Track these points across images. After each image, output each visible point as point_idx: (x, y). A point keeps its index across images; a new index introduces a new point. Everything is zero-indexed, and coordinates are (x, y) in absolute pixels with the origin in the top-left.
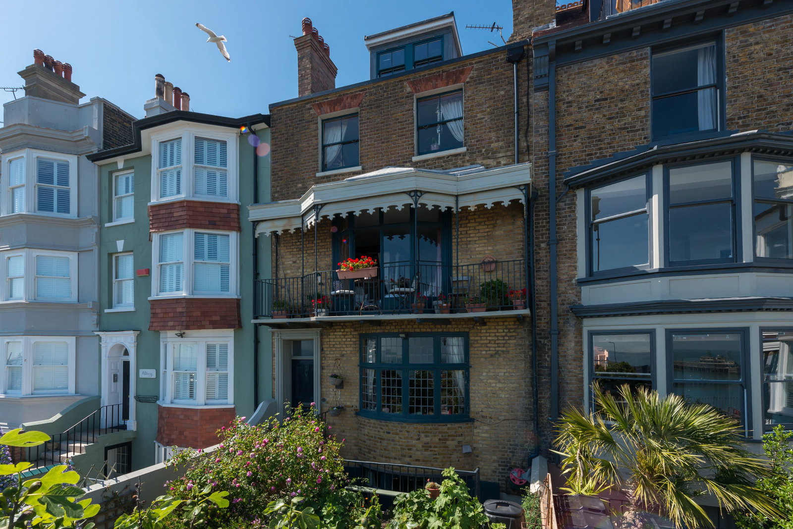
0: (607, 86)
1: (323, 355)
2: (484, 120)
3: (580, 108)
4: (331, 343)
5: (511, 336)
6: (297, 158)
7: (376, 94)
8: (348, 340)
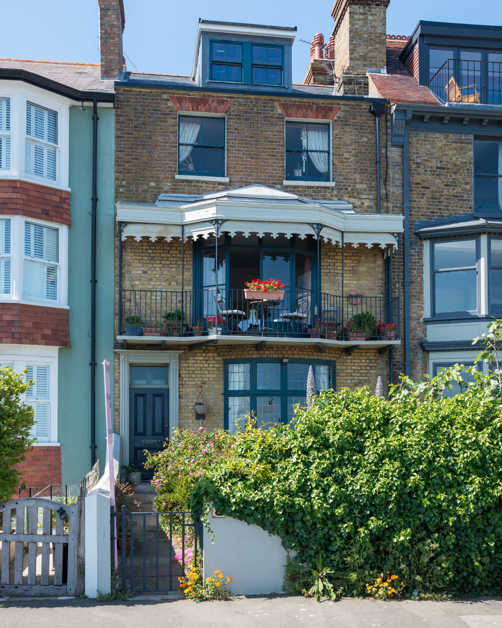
0: (445, 158)
1: (181, 382)
2: (350, 160)
3: (426, 171)
4: (190, 369)
5: (372, 366)
6: (150, 152)
7: (245, 105)
8: (210, 365)
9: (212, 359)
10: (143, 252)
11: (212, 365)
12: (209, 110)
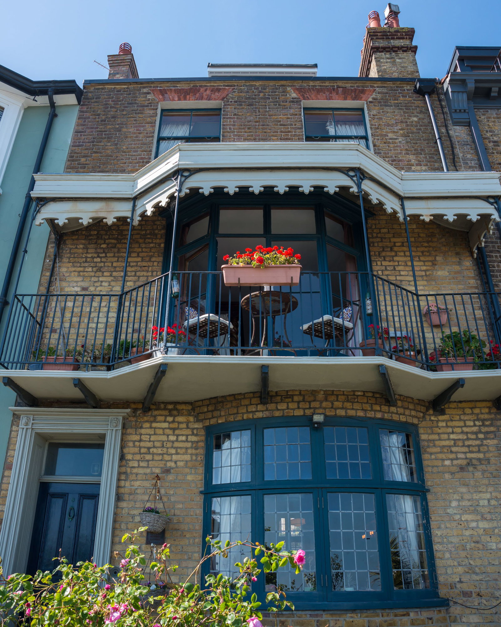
1: (123, 470)
2: (397, 141)
4: (142, 444)
5: (487, 433)
6: (116, 144)
8: (181, 438)
9: (184, 426)
10: (86, 262)
11: (184, 438)
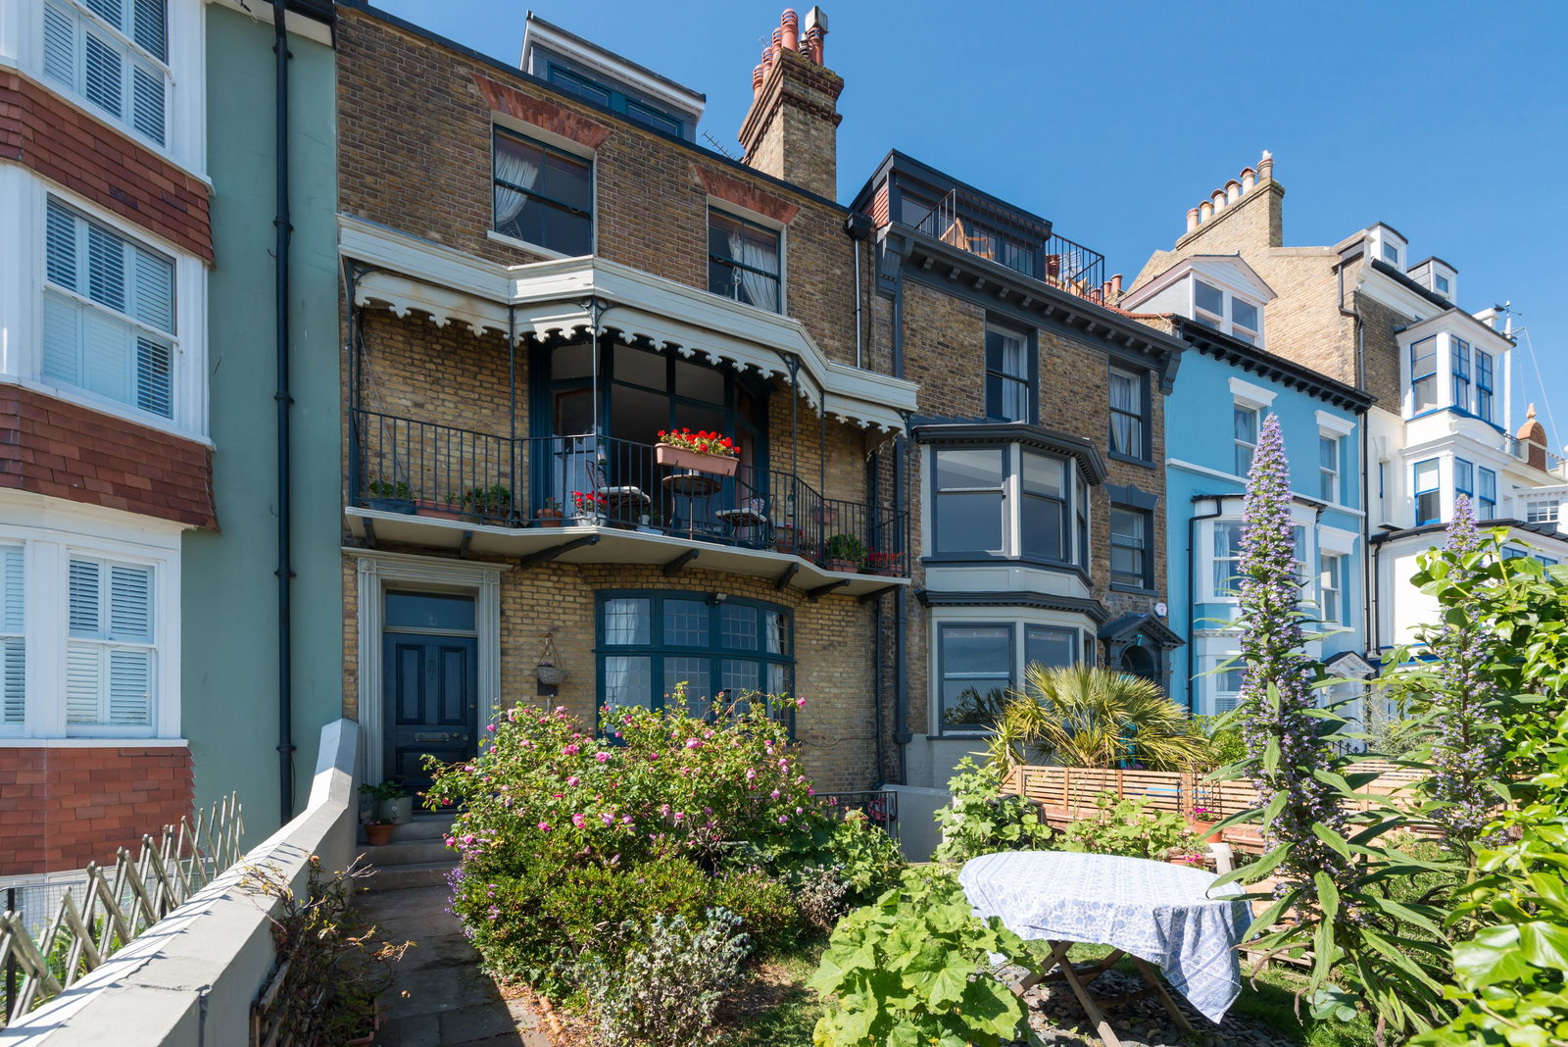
0: (949, 332)
1: (505, 625)
3: (923, 343)
4: (524, 601)
6: (426, 169)
7: (632, 147)
8: (567, 599)
9: (571, 587)
11: (571, 599)
12: (563, 132)
